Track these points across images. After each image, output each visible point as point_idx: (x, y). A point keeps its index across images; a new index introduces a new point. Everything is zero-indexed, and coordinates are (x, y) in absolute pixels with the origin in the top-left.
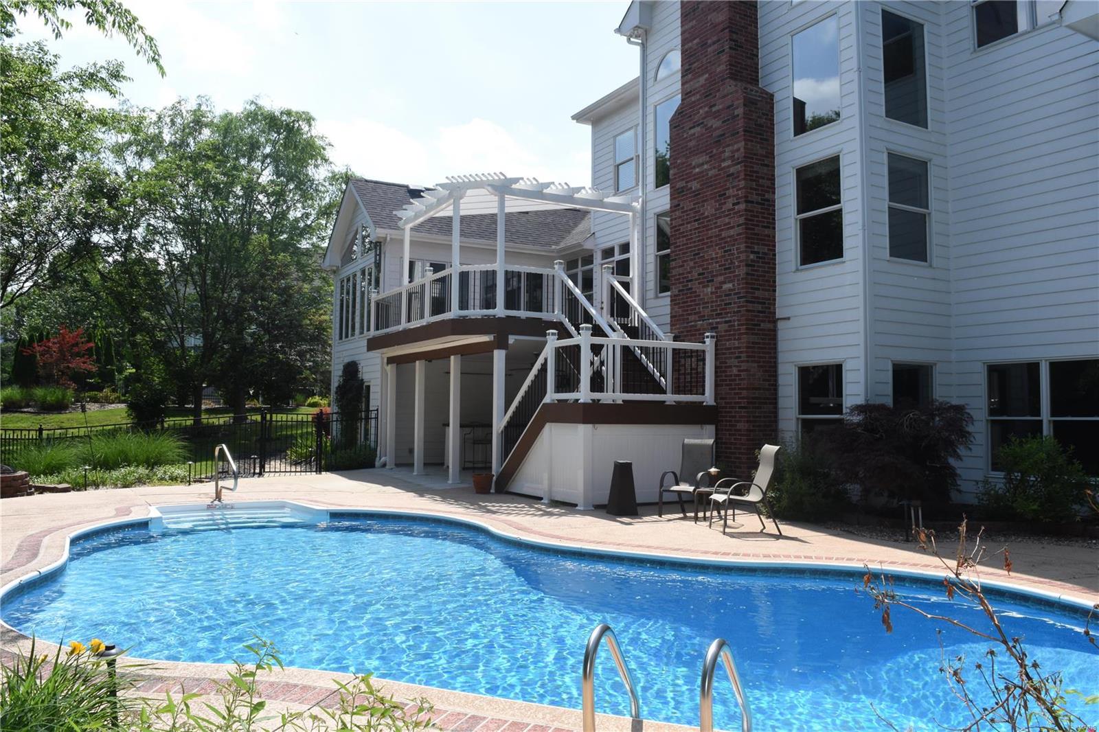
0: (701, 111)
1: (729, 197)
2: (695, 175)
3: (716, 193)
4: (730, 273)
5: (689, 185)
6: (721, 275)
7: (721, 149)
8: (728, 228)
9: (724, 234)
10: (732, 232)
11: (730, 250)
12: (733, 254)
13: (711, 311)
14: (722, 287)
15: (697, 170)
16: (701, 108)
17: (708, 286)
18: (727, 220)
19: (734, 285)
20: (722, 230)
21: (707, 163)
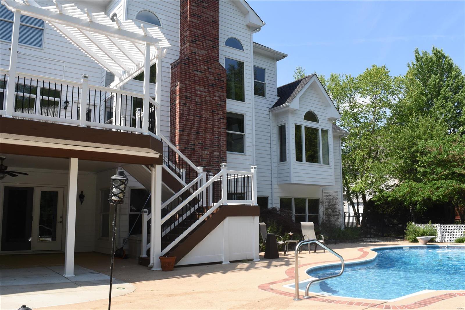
0: (202, 66)
1: (218, 114)
2: (197, 94)
3: (212, 109)
4: (218, 148)
5: (193, 97)
6: (213, 147)
7: (214, 91)
8: (217, 128)
9: (215, 129)
10: (219, 130)
11: (219, 138)
12: (220, 140)
13: (207, 163)
14: (213, 153)
15: (199, 93)
16: (203, 65)
17: (205, 150)
18: (217, 124)
19: (220, 154)
20: (214, 127)
21: (205, 92)
